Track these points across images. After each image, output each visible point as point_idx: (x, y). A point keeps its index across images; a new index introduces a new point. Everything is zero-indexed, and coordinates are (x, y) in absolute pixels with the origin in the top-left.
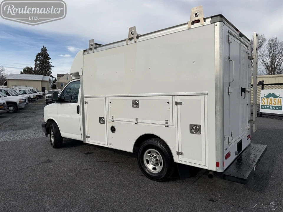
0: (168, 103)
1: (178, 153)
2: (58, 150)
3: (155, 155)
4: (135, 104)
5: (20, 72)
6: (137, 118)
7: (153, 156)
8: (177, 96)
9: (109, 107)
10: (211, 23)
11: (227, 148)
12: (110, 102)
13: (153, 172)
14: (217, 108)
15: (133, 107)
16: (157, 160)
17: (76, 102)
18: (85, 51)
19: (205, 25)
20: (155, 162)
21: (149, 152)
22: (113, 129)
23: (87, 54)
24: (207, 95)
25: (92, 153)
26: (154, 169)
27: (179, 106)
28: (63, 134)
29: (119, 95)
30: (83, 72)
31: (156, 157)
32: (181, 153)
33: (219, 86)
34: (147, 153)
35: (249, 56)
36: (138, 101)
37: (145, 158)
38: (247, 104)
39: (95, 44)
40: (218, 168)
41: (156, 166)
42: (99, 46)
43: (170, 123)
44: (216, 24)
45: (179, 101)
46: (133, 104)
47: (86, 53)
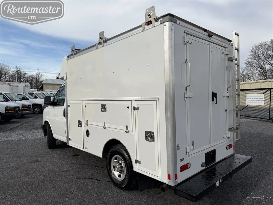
0: (128, 107)
1: (137, 161)
2: (51, 150)
3: (120, 162)
4: (104, 108)
5: (56, 77)
6: (105, 123)
7: (119, 162)
8: (135, 100)
9: (85, 111)
10: (161, 24)
11: (184, 158)
12: (85, 106)
13: (118, 180)
14: (167, 114)
15: (102, 111)
16: (122, 167)
17: (63, 105)
18: (68, 57)
19: (156, 26)
20: (120, 169)
21: (116, 159)
22: (88, 133)
23: (70, 60)
24: (159, 100)
25: (79, 155)
26: (120, 176)
27: (136, 111)
28: (55, 136)
29: (92, 99)
30: (67, 76)
31: (121, 164)
32: (139, 161)
33: (168, 91)
34: (114, 159)
35: (228, 57)
36: (106, 105)
37: (113, 164)
38: (225, 110)
39: (76, 49)
40: (169, 181)
41: (121, 173)
42: (79, 51)
43: (130, 129)
44: (165, 24)
45: (136, 106)
46: (102, 108)
47: (69, 58)
